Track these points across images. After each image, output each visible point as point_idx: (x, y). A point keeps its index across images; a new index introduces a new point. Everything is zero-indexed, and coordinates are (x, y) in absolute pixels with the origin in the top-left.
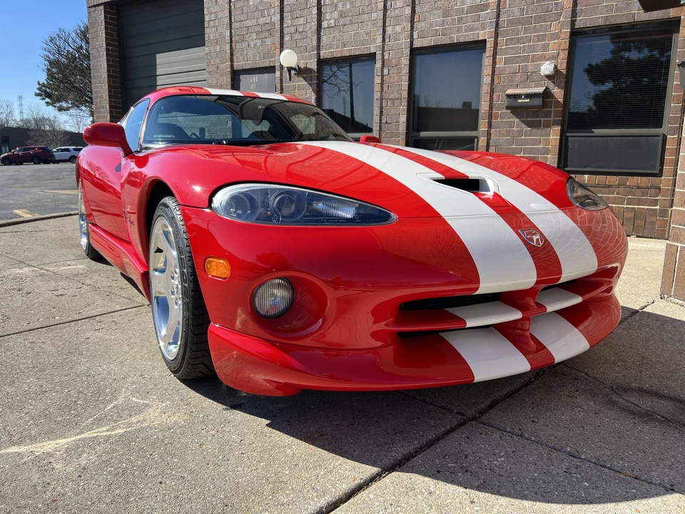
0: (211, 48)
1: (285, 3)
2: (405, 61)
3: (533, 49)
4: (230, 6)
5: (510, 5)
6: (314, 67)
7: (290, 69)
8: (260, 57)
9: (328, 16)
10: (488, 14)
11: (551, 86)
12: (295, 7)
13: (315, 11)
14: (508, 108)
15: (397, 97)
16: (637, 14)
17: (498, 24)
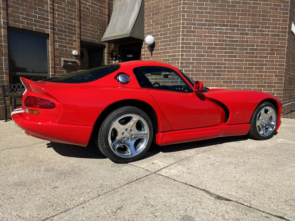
3: (68, 43)
5: (57, 23)
10: (49, 23)
11: (76, 59)
16: (96, 41)
17: (54, 29)
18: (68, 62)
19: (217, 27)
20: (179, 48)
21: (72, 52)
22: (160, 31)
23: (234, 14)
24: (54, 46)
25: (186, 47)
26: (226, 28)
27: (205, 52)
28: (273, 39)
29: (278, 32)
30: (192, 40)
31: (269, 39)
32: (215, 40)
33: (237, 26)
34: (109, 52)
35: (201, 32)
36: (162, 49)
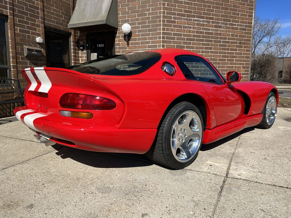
3: (31, 28)
10: (7, 2)
16: (62, 28)
17: (13, 10)
18: (33, 50)
19: (195, 19)
20: (160, 38)
21: (35, 39)
22: (137, 20)
23: (209, 6)
24: (15, 30)
25: (167, 38)
26: (203, 20)
27: (184, 43)
28: (241, 33)
29: (246, 26)
30: (172, 30)
31: (238, 32)
32: (193, 32)
33: (212, 19)
34: (75, 41)
35: (180, 23)
36: (140, 39)
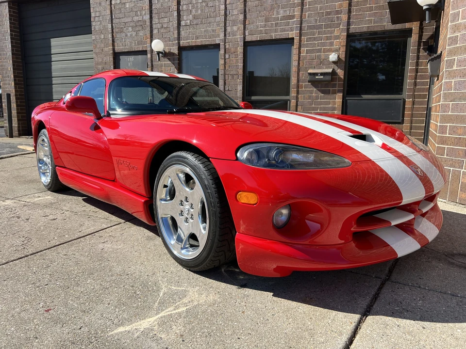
0: (97, 36)
1: (153, 8)
2: (240, 50)
3: (323, 44)
4: (111, 7)
5: (308, 17)
6: (176, 52)
7: (159, 53)
8: (135, 44)
9: (185, 18)
10: (294, 21)
11: (336, 68)
12: (161, 10)
13: (175, 14)
14: (309, 82)
15: (235, 73)
16: (386, 26)
17: (301, 28)
18: (316, 74)
21: (328, 57)
